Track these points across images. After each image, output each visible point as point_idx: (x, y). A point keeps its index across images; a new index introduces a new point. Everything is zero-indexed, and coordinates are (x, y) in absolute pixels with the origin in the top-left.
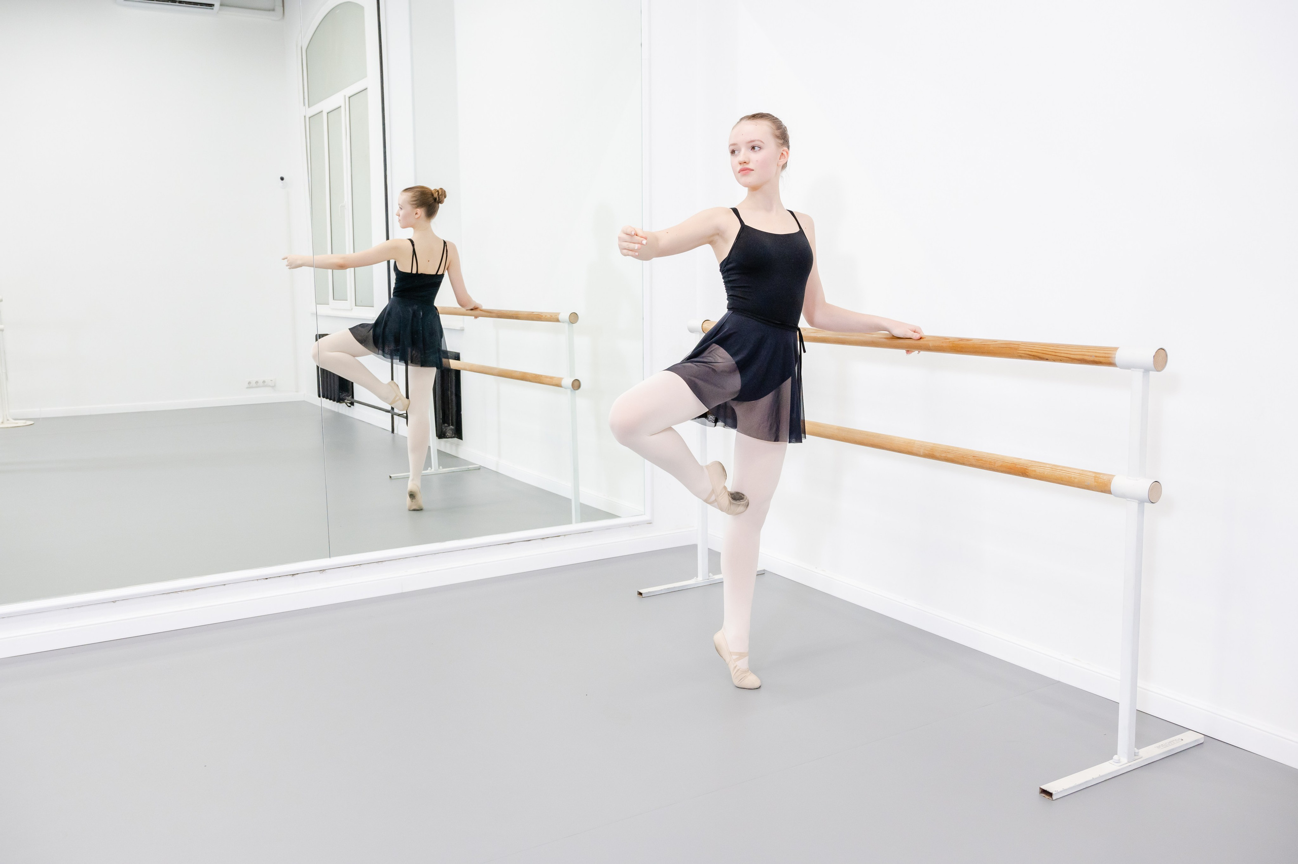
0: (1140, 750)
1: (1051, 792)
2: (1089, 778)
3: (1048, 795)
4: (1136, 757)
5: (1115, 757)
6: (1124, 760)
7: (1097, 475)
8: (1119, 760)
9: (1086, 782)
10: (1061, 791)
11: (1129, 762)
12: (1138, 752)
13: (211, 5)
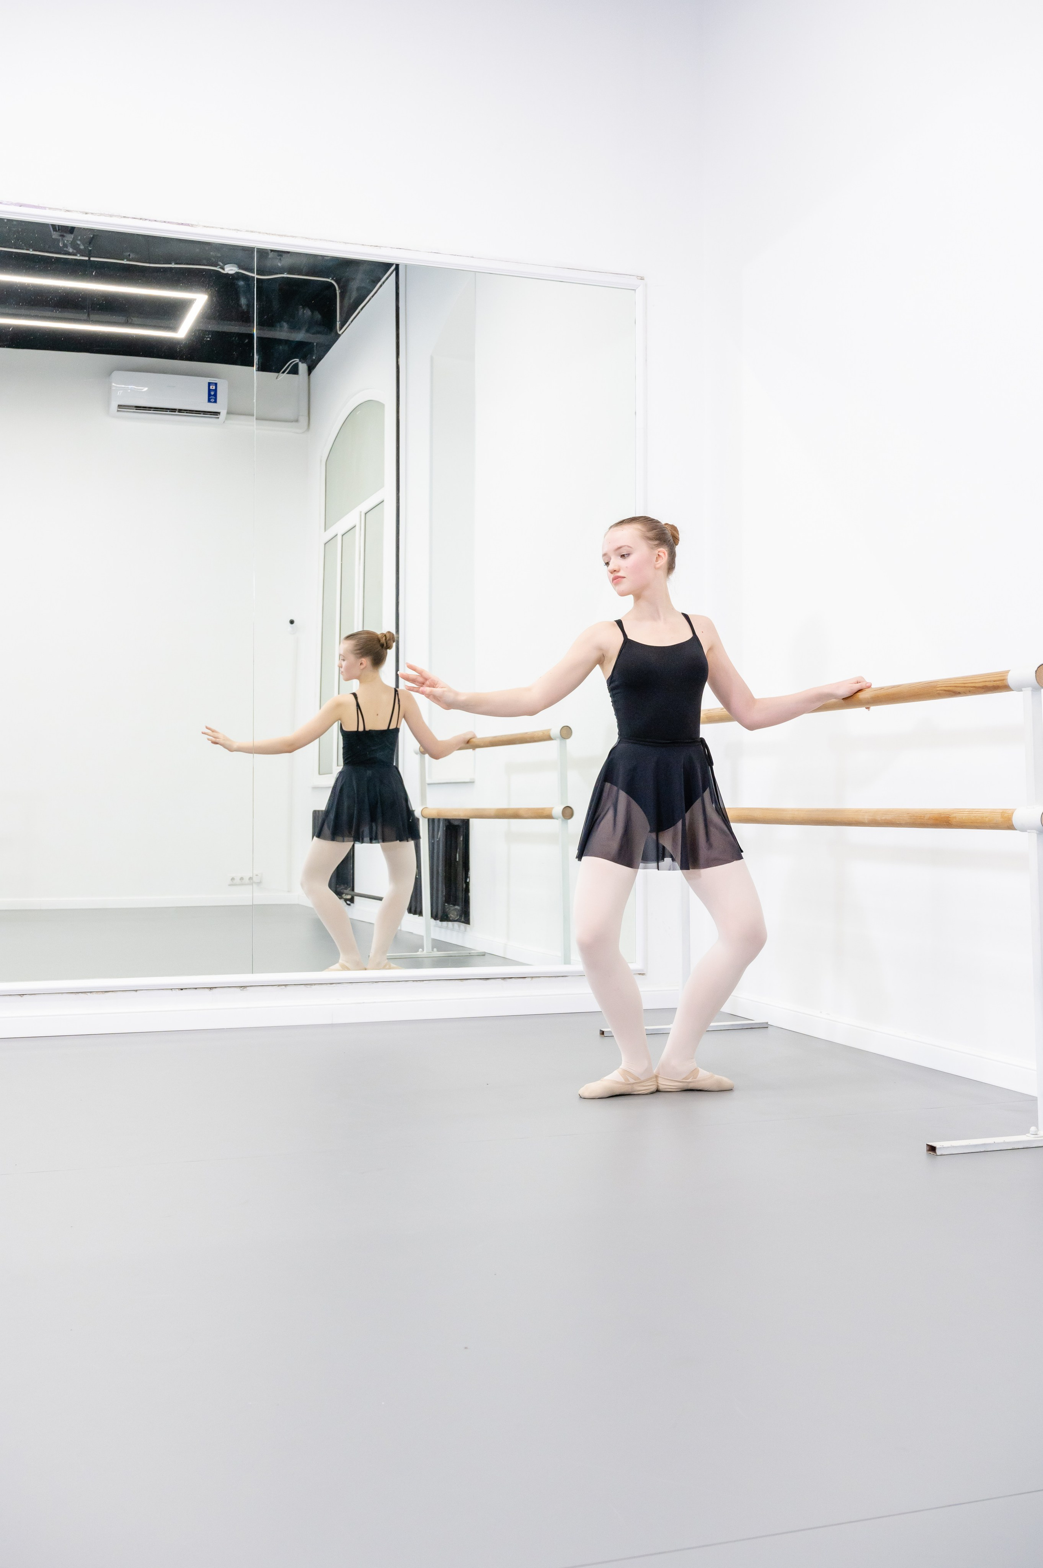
1: (936, 1146)
2: (990, 1141)
3: (932, 1152)
13: (217, 413)
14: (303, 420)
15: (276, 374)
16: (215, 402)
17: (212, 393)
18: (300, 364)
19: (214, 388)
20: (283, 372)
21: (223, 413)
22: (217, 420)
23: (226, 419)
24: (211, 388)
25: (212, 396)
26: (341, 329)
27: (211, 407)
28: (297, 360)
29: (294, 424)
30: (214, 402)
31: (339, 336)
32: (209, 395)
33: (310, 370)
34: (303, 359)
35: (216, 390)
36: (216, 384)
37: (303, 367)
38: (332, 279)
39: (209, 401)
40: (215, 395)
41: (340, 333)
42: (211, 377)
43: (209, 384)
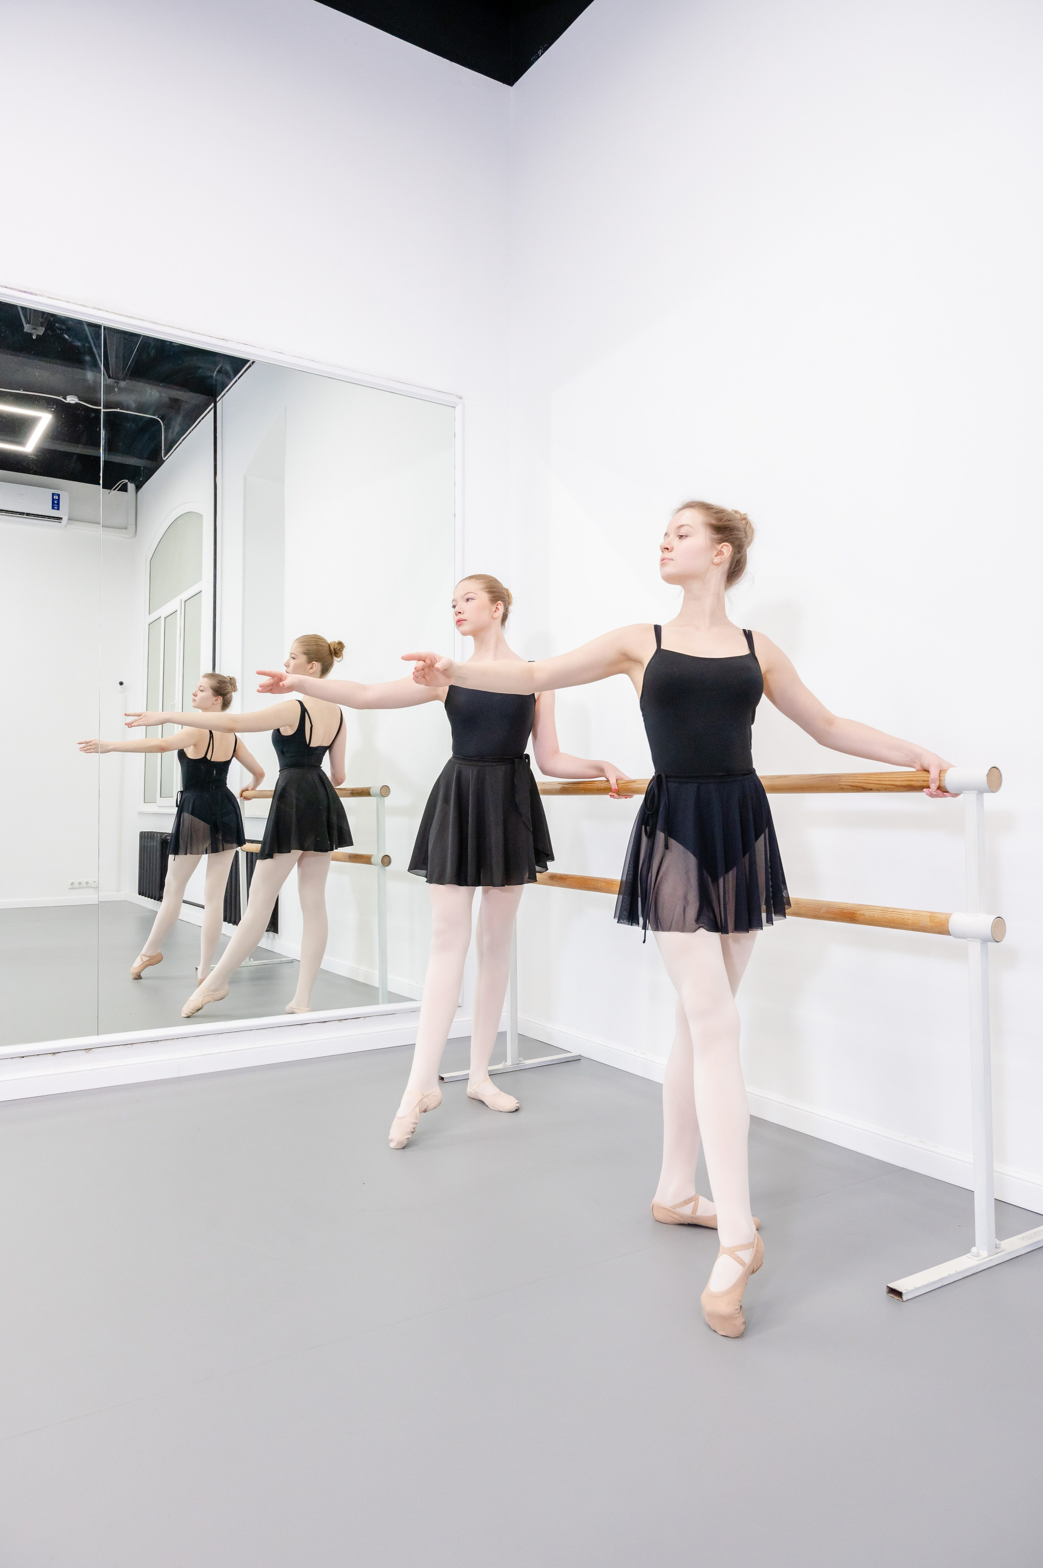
0: (1002, 1242)
1: (900, 1291)
2: (944, 1274)
3: (897, 1296)
4: (999, 1250)
5: (974, 1249)
6: (984, 1253)
7: (932, 915)
8: (979, 1252)
9: (942, 1279)
10: (912, 1290)
11: (990, 1256)
12: (1000, 1244)
13: (60, 519)
14: (132, 528)
15: (109, 491)
16: (58, 509)
17: (56, 502)
18: (129, 484)
19: (57, 498)
20: (114, 490)
21: (65, 519)
22: (59, 524)
23: (67, 524)
24: (55, 498)
25: (56, 504)
26: (164, 457)
27: (55, 513)
28: (127, 481)
29: (123, 530)
30: (56, 509)
31: (164, 461)
32: (53, 503)
33: (138, 488)
34: (132, 480)
35: (59, 500)
36: (59, 495)
37: (131, 487)
38: (158, 417)
39: (53, 508)
40: (58, 504)
41: (164, 459)
42: (55, 489)
43: (53, 494)
